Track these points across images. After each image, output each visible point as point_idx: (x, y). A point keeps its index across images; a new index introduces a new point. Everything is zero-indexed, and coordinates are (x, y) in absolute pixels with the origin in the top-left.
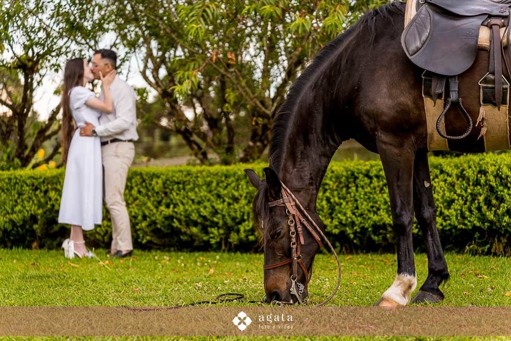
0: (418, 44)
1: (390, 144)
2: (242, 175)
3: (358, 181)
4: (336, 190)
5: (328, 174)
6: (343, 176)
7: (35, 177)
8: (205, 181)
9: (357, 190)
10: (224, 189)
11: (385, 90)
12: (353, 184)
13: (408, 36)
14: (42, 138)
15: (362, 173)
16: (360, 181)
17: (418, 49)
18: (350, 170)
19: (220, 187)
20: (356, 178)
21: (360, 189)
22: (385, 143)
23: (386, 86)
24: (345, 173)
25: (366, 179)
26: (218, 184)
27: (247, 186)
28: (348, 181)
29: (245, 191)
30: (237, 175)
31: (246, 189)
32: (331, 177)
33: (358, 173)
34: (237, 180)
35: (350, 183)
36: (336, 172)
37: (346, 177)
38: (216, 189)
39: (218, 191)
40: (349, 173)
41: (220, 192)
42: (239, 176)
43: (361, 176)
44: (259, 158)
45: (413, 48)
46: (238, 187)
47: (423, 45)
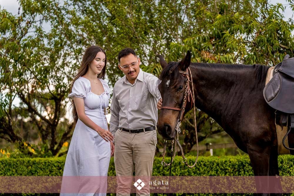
0: (273, 95)
1: (255, 151)
2: (177, 162)
3: (245, 168)
4: (232, 173)
5: (228, 163)
6: (236, 164)
7: (60, 162)
8: (156, 166)
9: (244, 173)
10: (167, 171)
11: (254, 120)
12: (242, 170)
13: (267, 91)
14: (65, 139)
15: (247, 163)
16: (247, 168)
17: (273, 98)
18: (240, 161)
19: (165, 170)
20: (244, 166)
21: (246, 173)
22: (252, 150)
23: (255, 117)
24: (237, 163)
25: (250, 166)
26: (163, 168)
27: (180, 169)
28: (239, 167)
29: (179, 172)
30: (174, 163)
31: (180, 171)
32: (230, 165)
33: (245, 163)
34: (175, 166)
35: (240, 169)
36: (232, 162)
37: (238, 165)
38: (162, 171)
39: (164, 172)
40: (240, 163)
41: (165, 173)
42: (176, 163)
43: (247, 165)
44: (188, 152)
45: (269, 97)
46: (175, 170)
47: (275, 96)
